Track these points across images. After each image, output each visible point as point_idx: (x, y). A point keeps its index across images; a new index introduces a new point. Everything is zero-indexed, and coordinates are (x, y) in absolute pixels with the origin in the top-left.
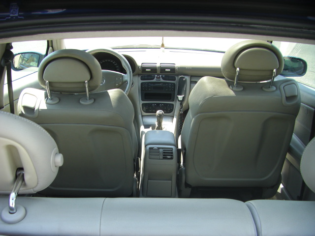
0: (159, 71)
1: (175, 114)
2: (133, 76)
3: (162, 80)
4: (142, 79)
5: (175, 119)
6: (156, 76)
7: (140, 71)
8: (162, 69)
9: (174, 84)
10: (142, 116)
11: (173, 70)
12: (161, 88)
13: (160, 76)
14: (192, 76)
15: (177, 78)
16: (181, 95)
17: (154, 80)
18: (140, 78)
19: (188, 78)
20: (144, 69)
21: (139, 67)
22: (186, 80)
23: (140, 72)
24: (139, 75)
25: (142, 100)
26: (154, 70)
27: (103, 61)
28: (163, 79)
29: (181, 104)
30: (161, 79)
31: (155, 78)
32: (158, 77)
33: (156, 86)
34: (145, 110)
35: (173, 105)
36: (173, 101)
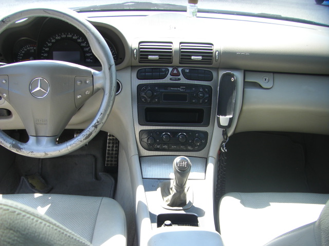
0: (176, 60)
1: (211, 154)
2: (117, 70)
3: (183, 80)
4: (139, 78)
5: (211, 167)
6: (170, 69)
7: (135, 59)
8: (185, 55)
9: (209, 88)
10: (141, 158)
11: (208, 56)
12: (181, 97)
13: (180, 70)
14: (246, 71)
15: (214, 74)
16: (225, 115)
17: (167, 80)
18: (134, 75)
19: (238, 76)
20: (143, 54)
21: (132, 51)
22: (235, 82)
23: (136, 62)
24: (133, 67)
25: (141, 124)
26: (165, 56)
27: (58, 38)
28: (187, 76)
29: (225, 133)
30: (181, 76)
31: (169, 76)
32: (175, 72)
33: (171, 93)
34: (145, 145)
35: (206, 134)
36: (207, 124)
